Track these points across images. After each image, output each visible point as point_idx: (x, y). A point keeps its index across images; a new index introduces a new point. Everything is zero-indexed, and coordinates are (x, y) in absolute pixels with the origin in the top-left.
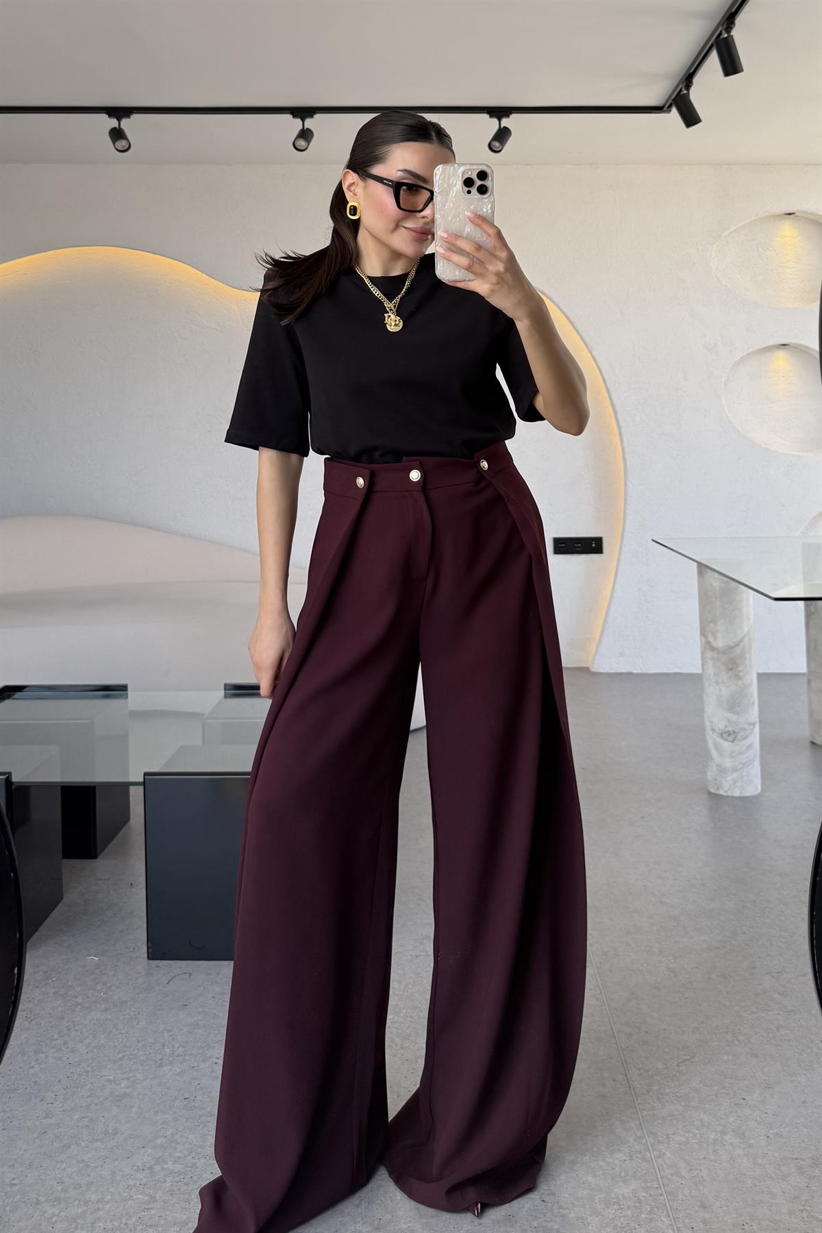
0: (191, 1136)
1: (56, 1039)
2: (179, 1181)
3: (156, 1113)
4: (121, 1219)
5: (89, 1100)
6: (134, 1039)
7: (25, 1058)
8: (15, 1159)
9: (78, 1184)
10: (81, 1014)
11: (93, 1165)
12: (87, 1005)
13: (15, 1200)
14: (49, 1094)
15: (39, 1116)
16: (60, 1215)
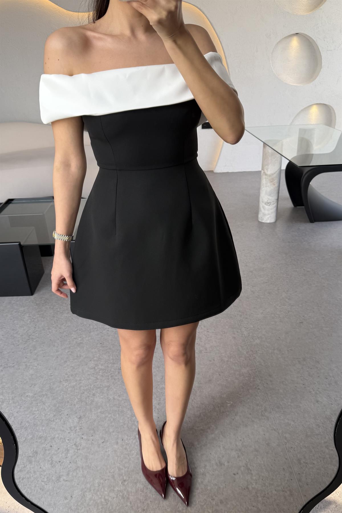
0: (105, 357)
1: (54, 324)
2: (104, 372)
3: (92, 349)
4: (88, 386)
5: (69, 345)
6: (80, 323)
7: (45, 331)
8: (50, 367)
9: (72, 374)
10: (60, 315)
11: (76, 368)
12: (61, 312)
13: (53, 381)
14: (56, 344)
15: (54, 352)
16: (70, 385)
